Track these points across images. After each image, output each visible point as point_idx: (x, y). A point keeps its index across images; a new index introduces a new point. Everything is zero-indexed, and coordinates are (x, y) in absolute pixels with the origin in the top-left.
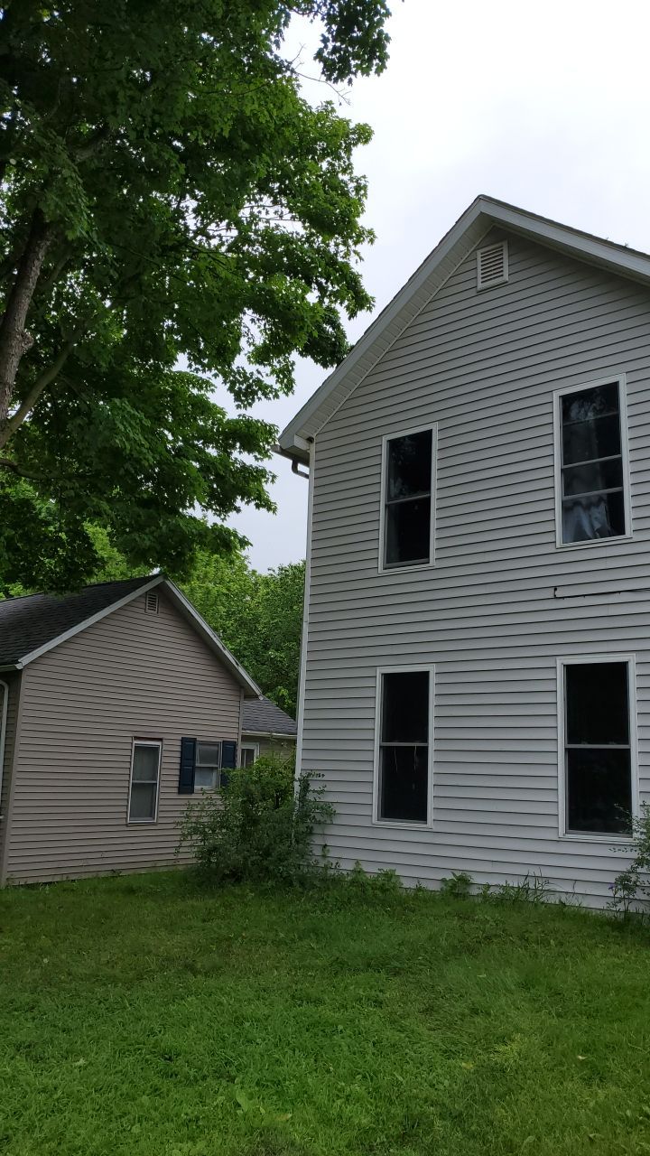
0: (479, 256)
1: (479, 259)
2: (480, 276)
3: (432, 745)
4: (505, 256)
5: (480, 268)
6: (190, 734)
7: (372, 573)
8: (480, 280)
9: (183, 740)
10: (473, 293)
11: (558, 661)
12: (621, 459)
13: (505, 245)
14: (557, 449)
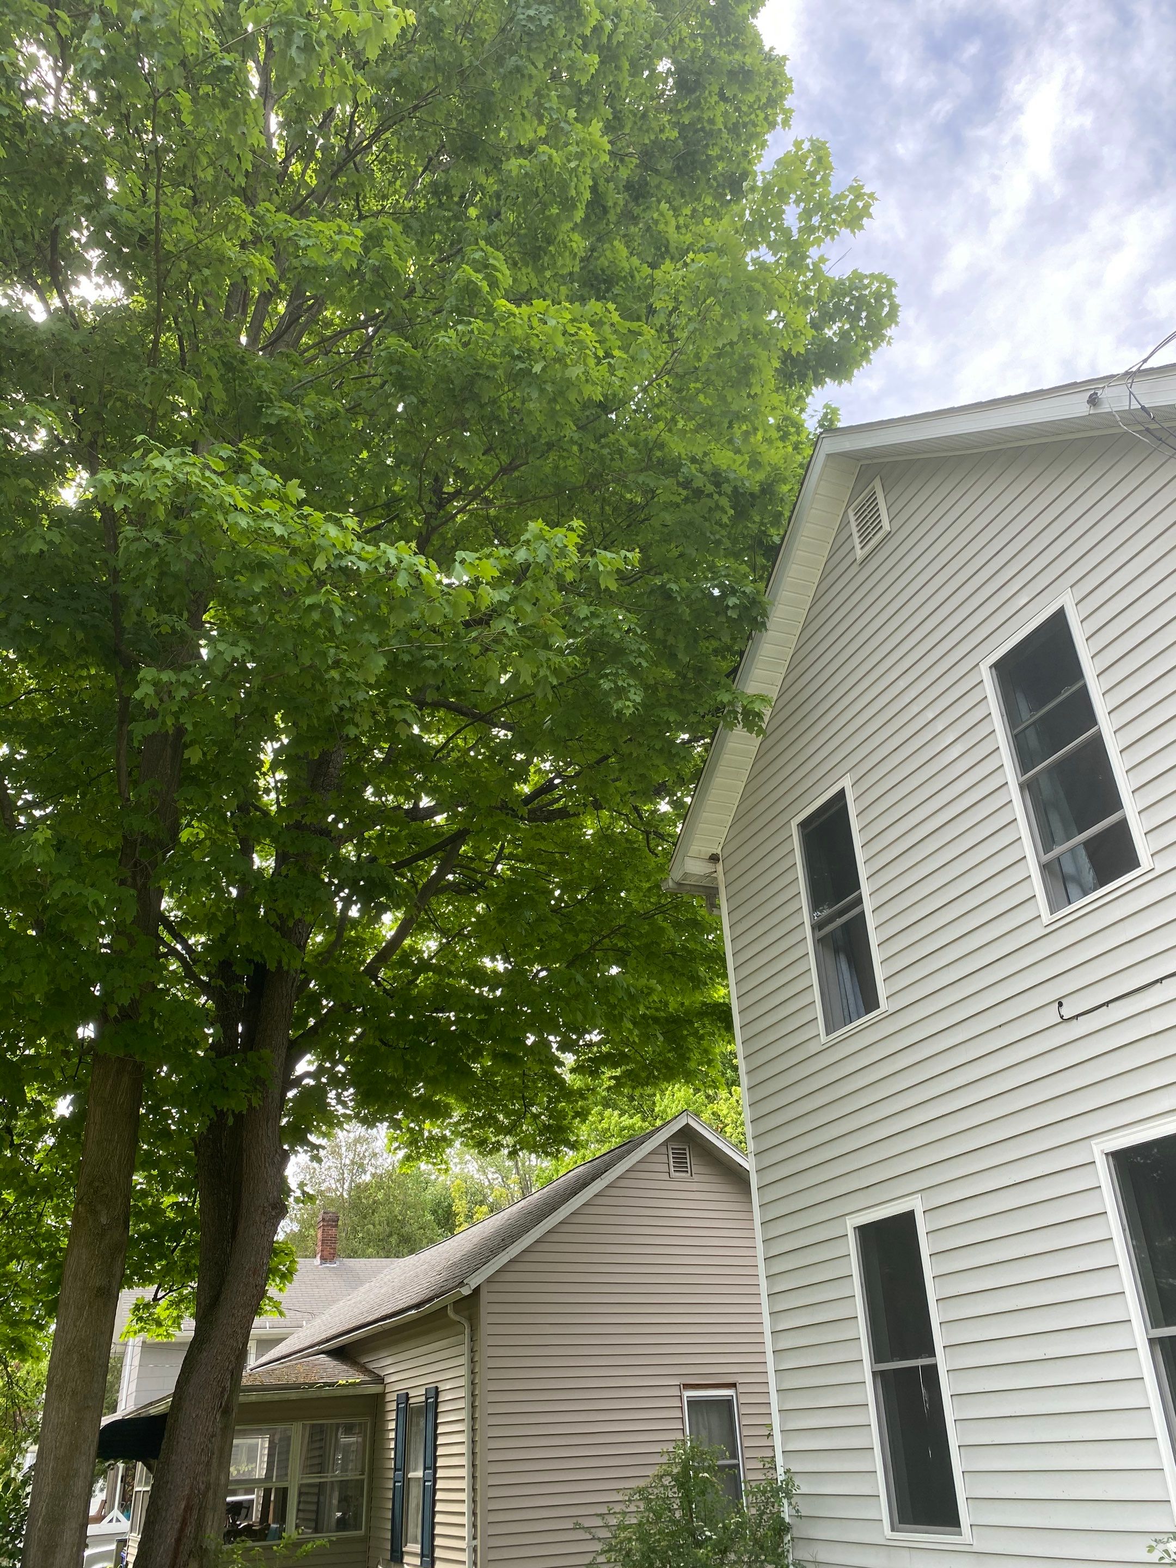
0: (851, 513)
1: (853, 519)
2: (857, 543)
3: (942, 1360)
4: (880, 497)
5: (855, 531)
7: (814, 1047)
8: (857, 549)
10: (855, 568)
11: (1094, 1147)
12: (1099, 735)
13: (877, 484)
14: (1006, 757)
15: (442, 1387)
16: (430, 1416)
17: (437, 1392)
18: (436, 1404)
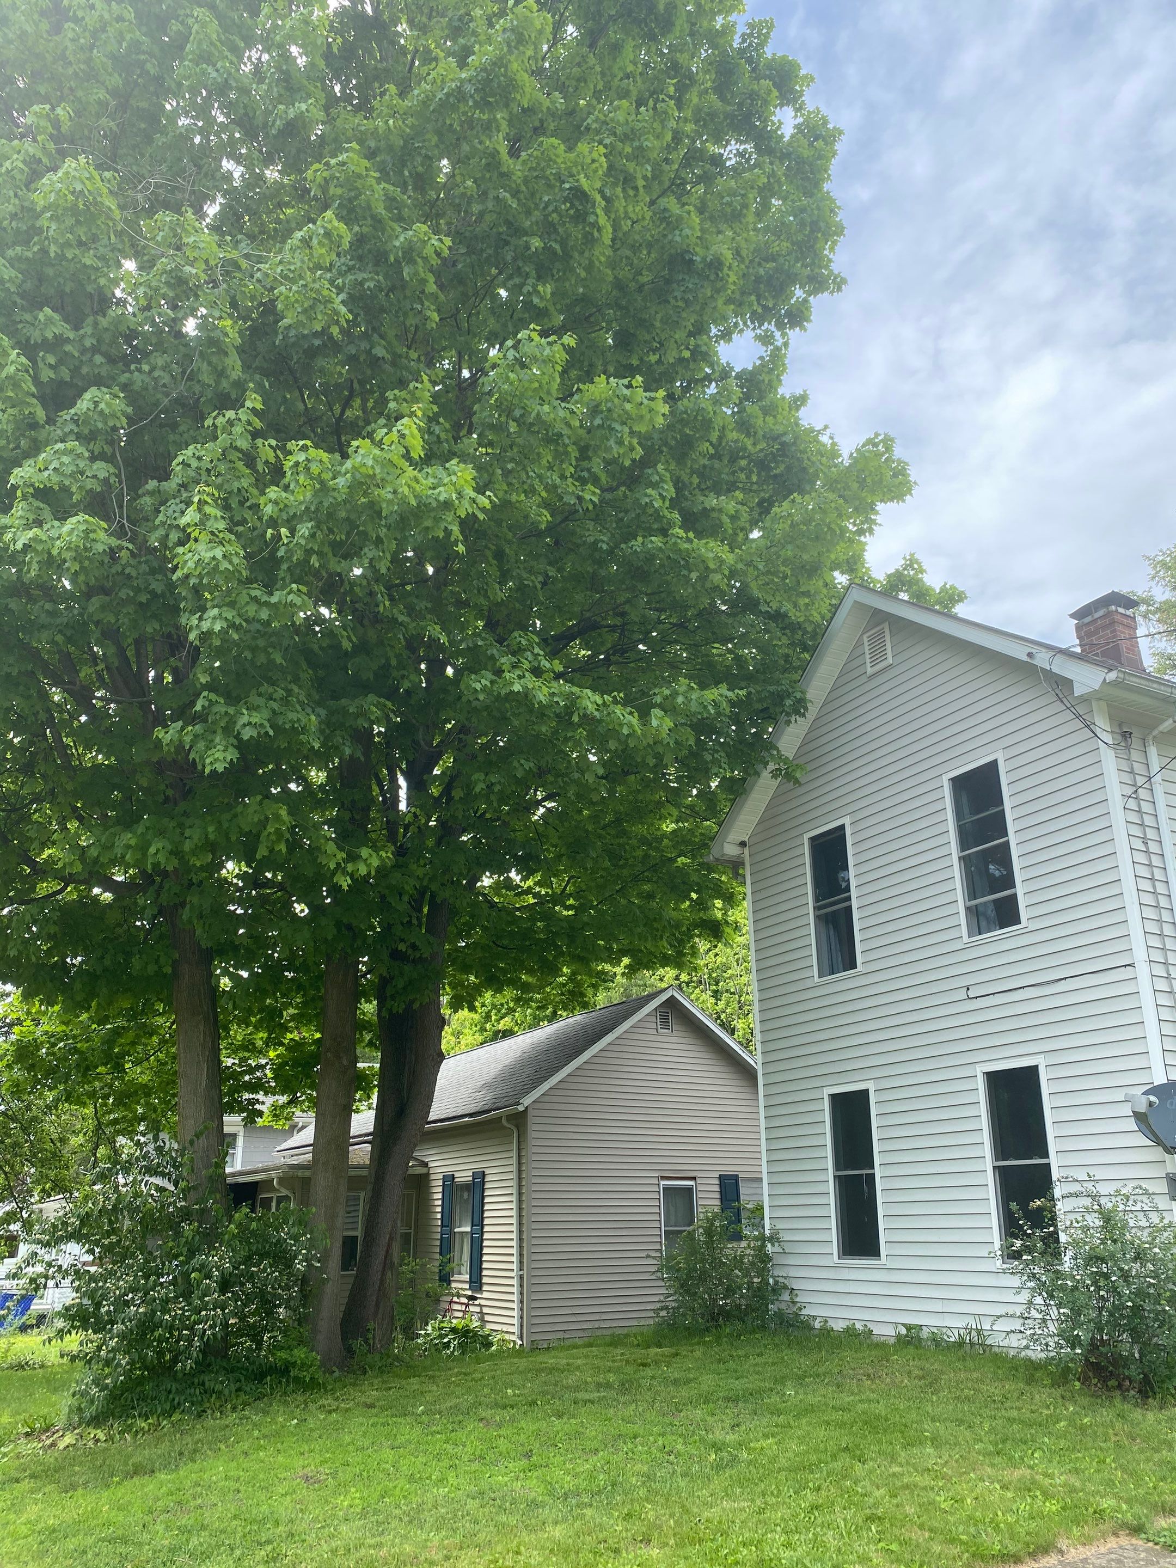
0: (866, 640)
1: (866, 644)
2: (868, 661)
3: (878, 1172)
4: (888, 638)
5: (867, 652)
6: (730, 1170)
7: (809, 983)
8: (869, 665)
9: (721, 1178)
10: (864, 679)
11: (977, 1069)
12: (1008, 843)
13: (886, 625)
14: (953, 836)
15: (487, 1171)
16: (478, 1191)
17: (484, 1175)
18: (483, 1183)
